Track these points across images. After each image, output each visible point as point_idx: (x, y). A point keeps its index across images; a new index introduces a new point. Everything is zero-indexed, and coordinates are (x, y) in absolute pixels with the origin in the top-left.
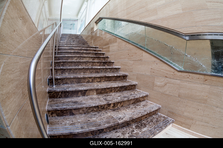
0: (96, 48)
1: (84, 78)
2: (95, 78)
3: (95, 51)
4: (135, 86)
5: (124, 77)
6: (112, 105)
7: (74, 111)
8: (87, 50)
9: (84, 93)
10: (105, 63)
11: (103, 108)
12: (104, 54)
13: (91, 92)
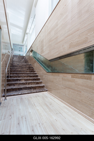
0: (30, 65)
1: (21, 76)
2: (25, 76)
3: (29, 66)
4: (39, 79)
5: (37, 76)
6: (28, 83)
7: (15, 84)
8: (26, 66)
9: (20, 80)
10: (32, 71)
11: (25, 84)
12: (33, 67)
13: (22, 80)
